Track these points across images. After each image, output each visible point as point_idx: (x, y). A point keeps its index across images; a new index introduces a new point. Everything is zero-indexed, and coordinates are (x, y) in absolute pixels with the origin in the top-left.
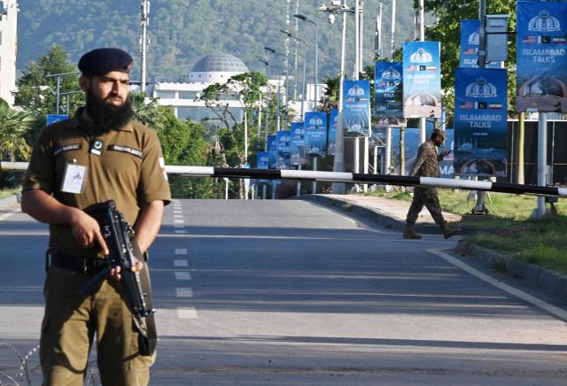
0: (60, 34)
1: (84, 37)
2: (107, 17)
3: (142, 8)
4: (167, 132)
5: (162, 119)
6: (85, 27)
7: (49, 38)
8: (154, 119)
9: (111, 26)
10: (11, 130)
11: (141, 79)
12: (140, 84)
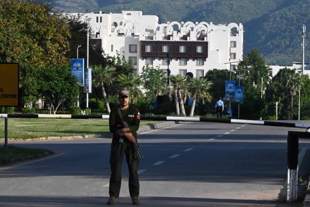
0: (274, 41)
1: (285, 42)
2: (295, 33)
3: (302, 29)
4: (306, 86)
5: (303, 80)
6: (285, 38)
7: (269, 43)
8: (299, 81)
9: (297, 37)
10: (202, 89)
11: (302, 62)
12: (302, 64)
